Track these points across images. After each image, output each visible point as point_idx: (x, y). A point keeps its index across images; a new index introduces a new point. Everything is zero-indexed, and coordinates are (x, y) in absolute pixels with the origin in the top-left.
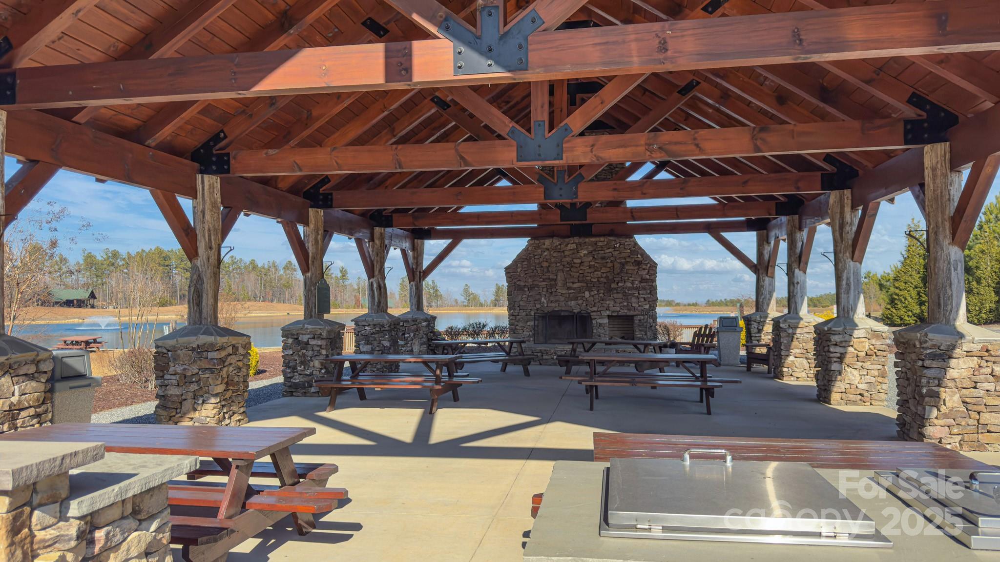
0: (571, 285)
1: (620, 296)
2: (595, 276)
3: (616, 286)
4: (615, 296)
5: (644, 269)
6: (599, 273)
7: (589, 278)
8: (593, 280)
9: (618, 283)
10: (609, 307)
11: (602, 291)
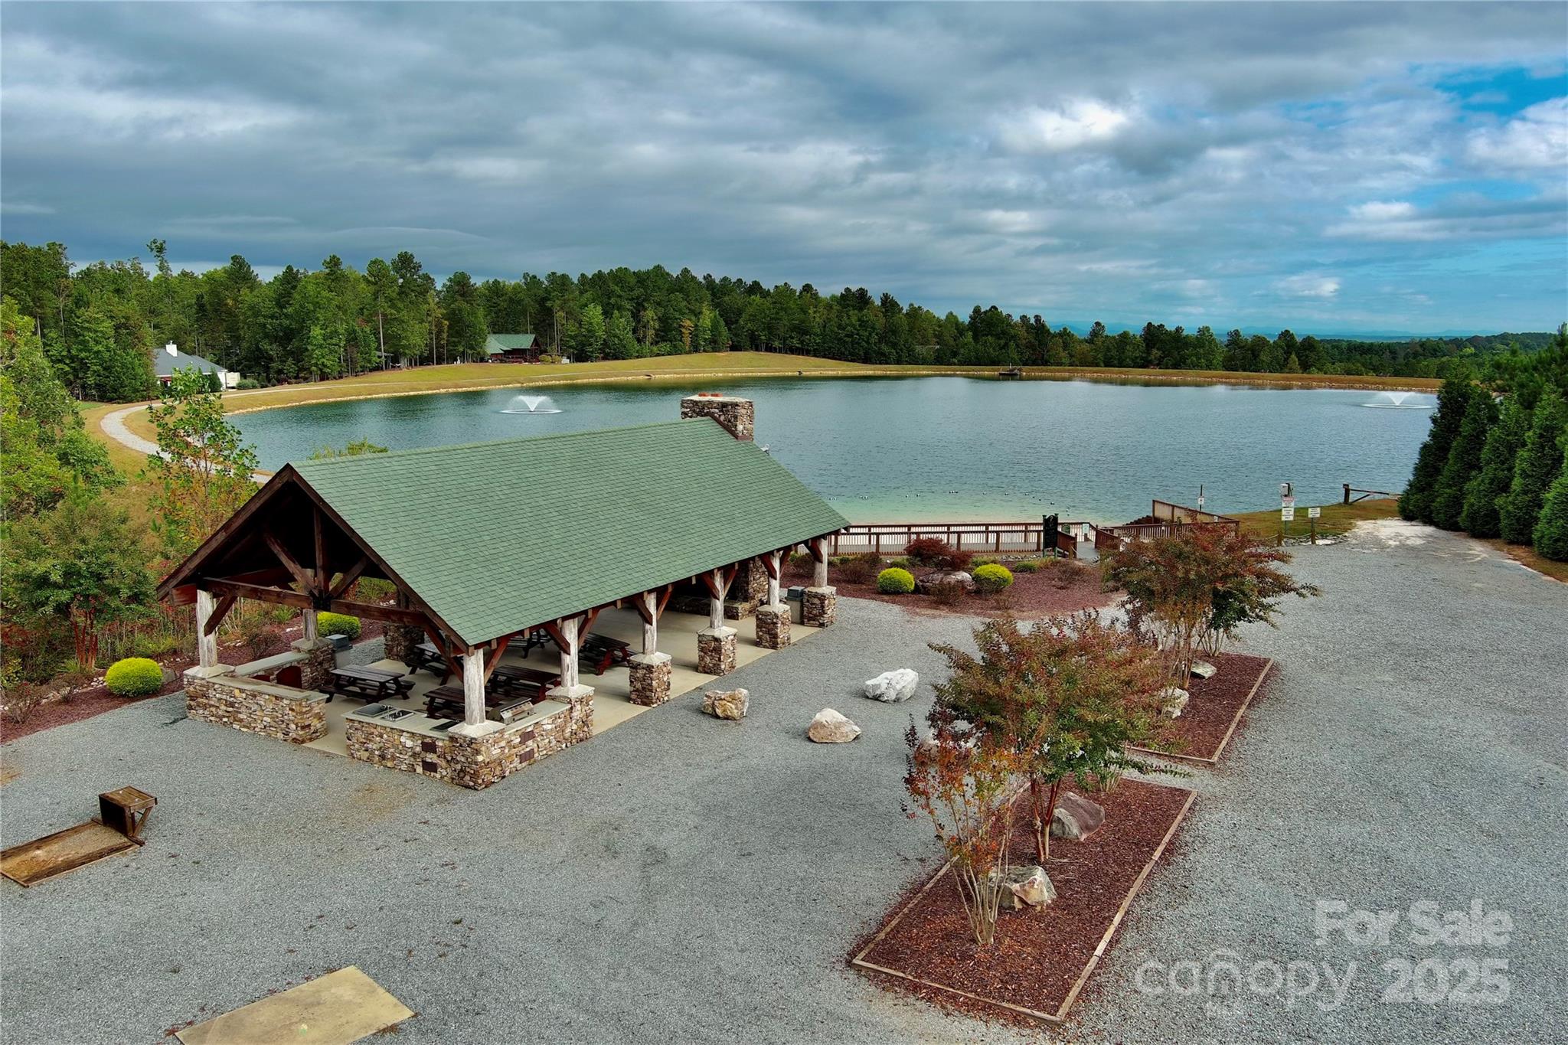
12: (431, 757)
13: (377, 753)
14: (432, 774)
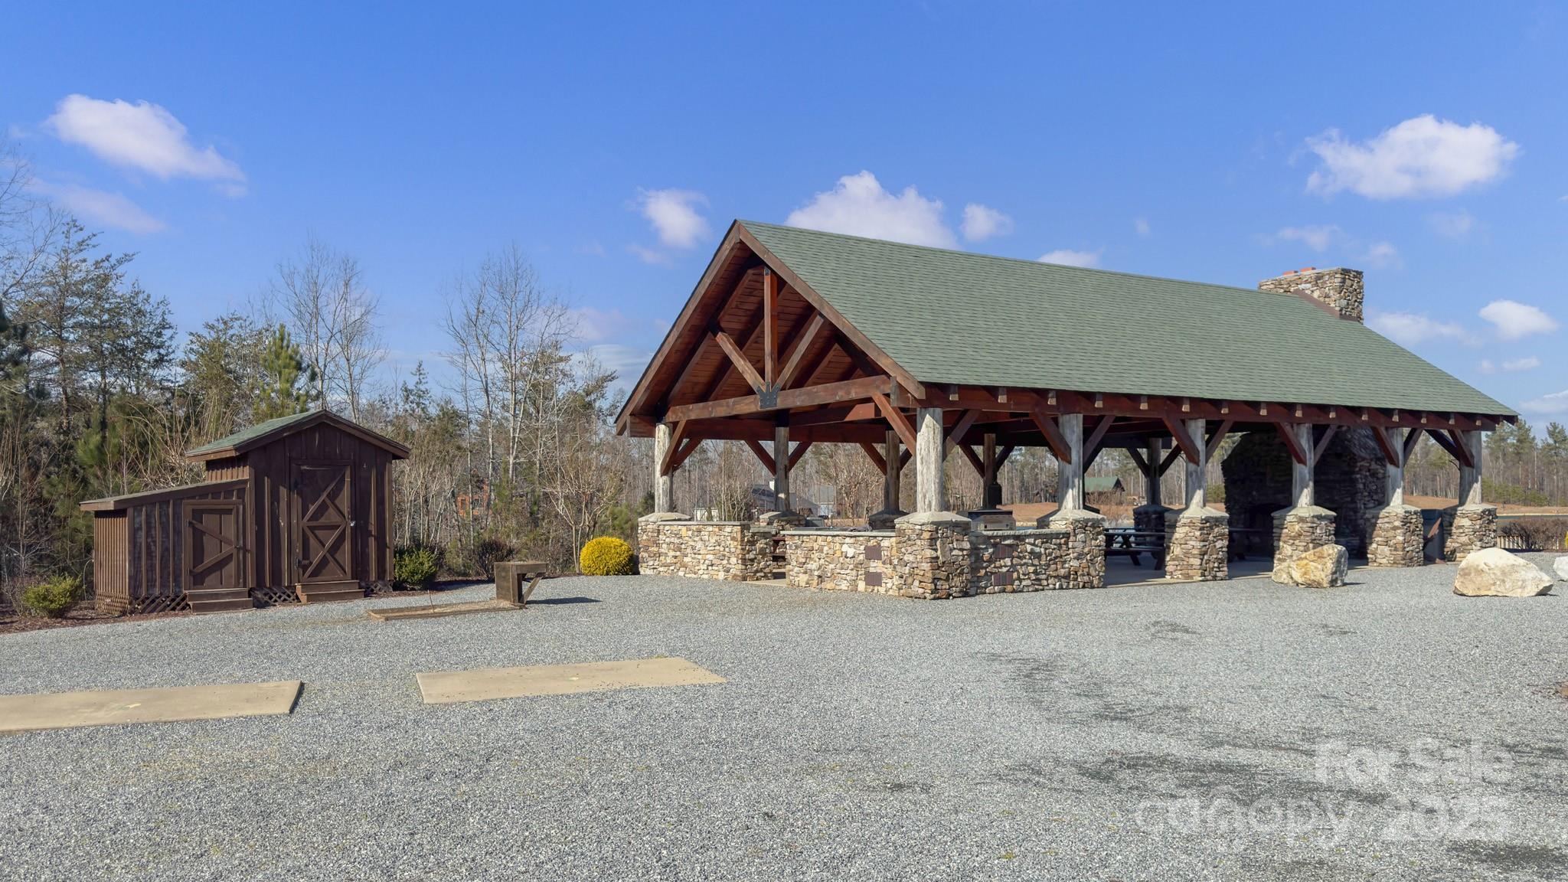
12: (875, 566)
13: (816, 573)
14: (876, 588)
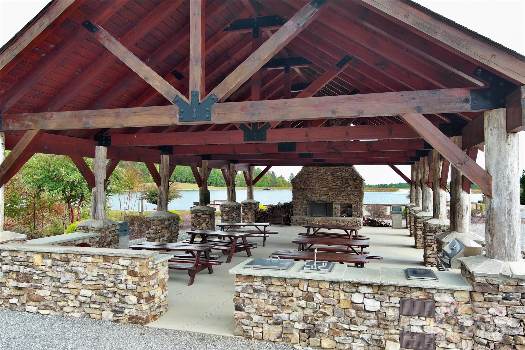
0: (322, 189)
1: (346, 194)
2: (334, 185)
3: (344, 190)
4: (343, 194)
5: (357, 182)
6: (336, 183)
7: (330, 186)
8: (332, 186)
9: (344, 188)
10: (340, 200)
11: (337, 192)
12: (421, 326)
